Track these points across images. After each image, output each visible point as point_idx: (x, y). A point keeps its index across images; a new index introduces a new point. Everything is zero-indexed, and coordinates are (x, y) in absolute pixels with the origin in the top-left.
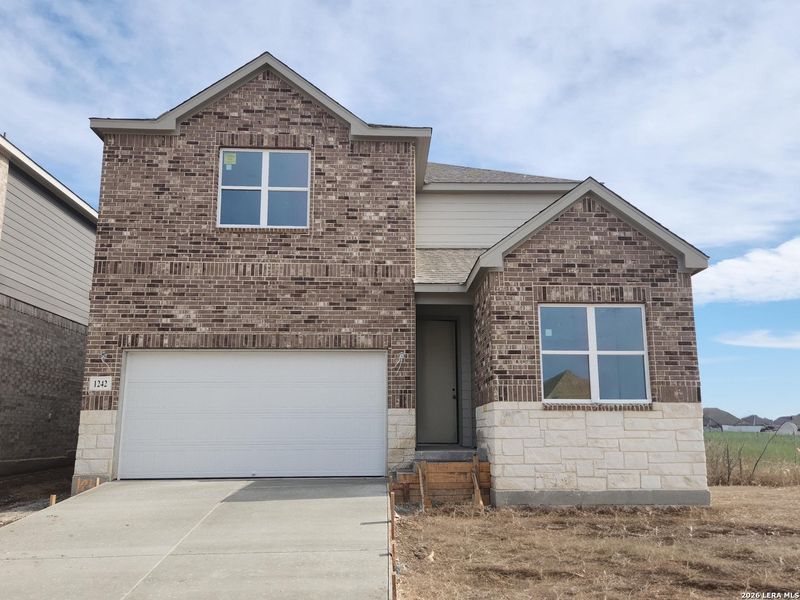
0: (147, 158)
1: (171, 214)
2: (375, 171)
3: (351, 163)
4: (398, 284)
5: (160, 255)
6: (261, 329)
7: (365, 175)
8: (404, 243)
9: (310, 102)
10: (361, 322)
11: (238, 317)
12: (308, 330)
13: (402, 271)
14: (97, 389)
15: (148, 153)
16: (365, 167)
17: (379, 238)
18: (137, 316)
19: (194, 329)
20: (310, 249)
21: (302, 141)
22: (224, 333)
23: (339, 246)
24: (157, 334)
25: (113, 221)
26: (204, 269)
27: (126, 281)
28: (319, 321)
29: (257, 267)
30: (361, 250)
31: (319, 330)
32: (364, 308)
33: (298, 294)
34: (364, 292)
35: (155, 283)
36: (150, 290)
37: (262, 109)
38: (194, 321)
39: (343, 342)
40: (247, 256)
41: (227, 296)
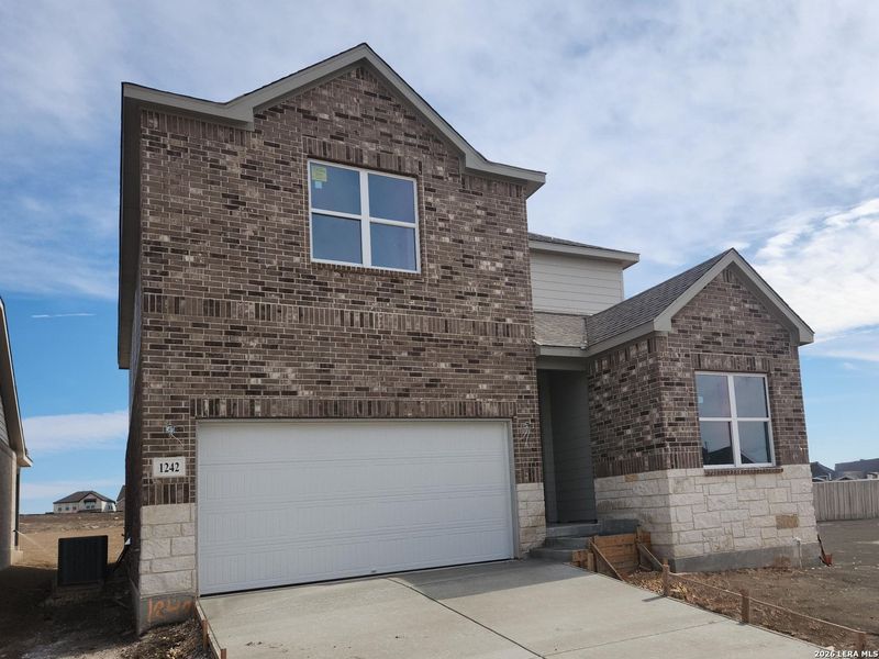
0: (209, 155)
1: (251, 238)
2: (488, 214)
3: (464, 201)
4: (519, 345)
5: (241, 292)
6: (376, 394)
7: (479, 217)
8: (522, 299)
9: (414, 119)
10: (485, 387)
11: (349, 378)
12: (429, 396)
13: (522, 331)
14: (164, 475)
15: (210, 149)
16: (478, 207)
17: (498, 292)
18: (214, 374)
19: (295, 393)
20: (427, 299)
21: (408, 165)
22: (331, 398)
23: (457, 297)
24: (245, 398)
25: (166, 239)
26: (301, 315)
27: (194, 325)
28: (443, 386)
29: (367, 317)
30: (480, 304)
31: (442, 396)
32: (488, 371)
33: (416, 353)
34: (486, 354)
35: (235, 330)
36: (230, 339)
37: (359, 115)
38: (294, 382)
39: (469, 410)
40: (353, 302)
41: (334, 351)
